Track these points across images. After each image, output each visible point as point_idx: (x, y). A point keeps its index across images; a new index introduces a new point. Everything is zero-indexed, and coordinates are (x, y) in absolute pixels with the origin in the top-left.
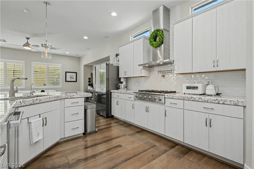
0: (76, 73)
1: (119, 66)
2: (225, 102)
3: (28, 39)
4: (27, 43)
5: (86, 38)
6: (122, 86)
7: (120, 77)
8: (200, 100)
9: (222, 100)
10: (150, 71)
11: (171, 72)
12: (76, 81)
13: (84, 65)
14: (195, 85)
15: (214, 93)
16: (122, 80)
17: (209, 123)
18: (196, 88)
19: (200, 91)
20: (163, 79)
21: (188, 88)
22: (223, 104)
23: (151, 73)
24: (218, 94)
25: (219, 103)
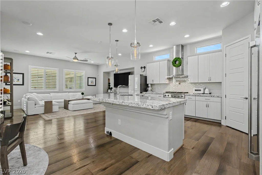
0: (95, 78)
1: (146, 76)
2: (214, 96)
3: (76, 53)
4: (75, 57)
5: (120, 54)
6: (149, 89)
7: (147, 83)
8: (203, 96)
9: (213, 95)
10: (170, 80)
11: (185, 81)
12: (95, 85)
13: (104, 72)
14: (200, 89)
15: (208, 93)
16: (149, 85)
17: (207, 106)
18: (200, 90)
19: (202, 92)
20: (180, 85)
21: (196, 90)
22: (214, 97)
23: (170, 81)
24: (210, 93)
25: (212, 97)
